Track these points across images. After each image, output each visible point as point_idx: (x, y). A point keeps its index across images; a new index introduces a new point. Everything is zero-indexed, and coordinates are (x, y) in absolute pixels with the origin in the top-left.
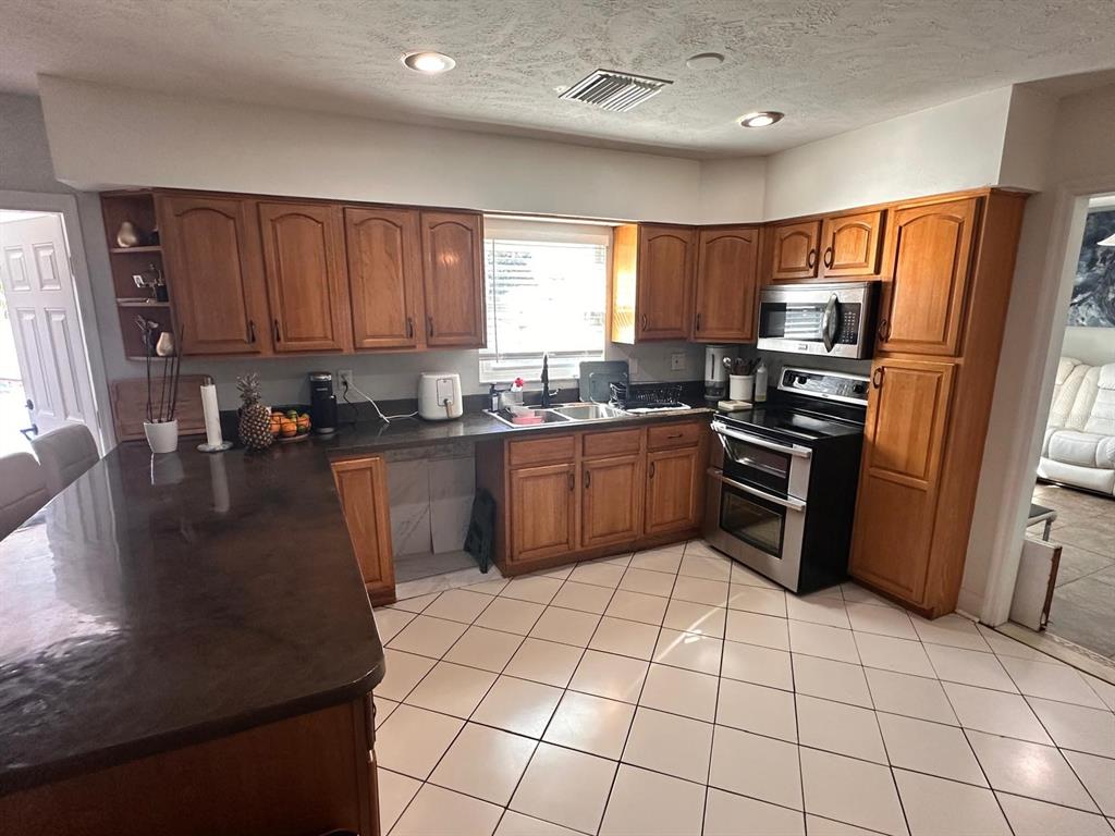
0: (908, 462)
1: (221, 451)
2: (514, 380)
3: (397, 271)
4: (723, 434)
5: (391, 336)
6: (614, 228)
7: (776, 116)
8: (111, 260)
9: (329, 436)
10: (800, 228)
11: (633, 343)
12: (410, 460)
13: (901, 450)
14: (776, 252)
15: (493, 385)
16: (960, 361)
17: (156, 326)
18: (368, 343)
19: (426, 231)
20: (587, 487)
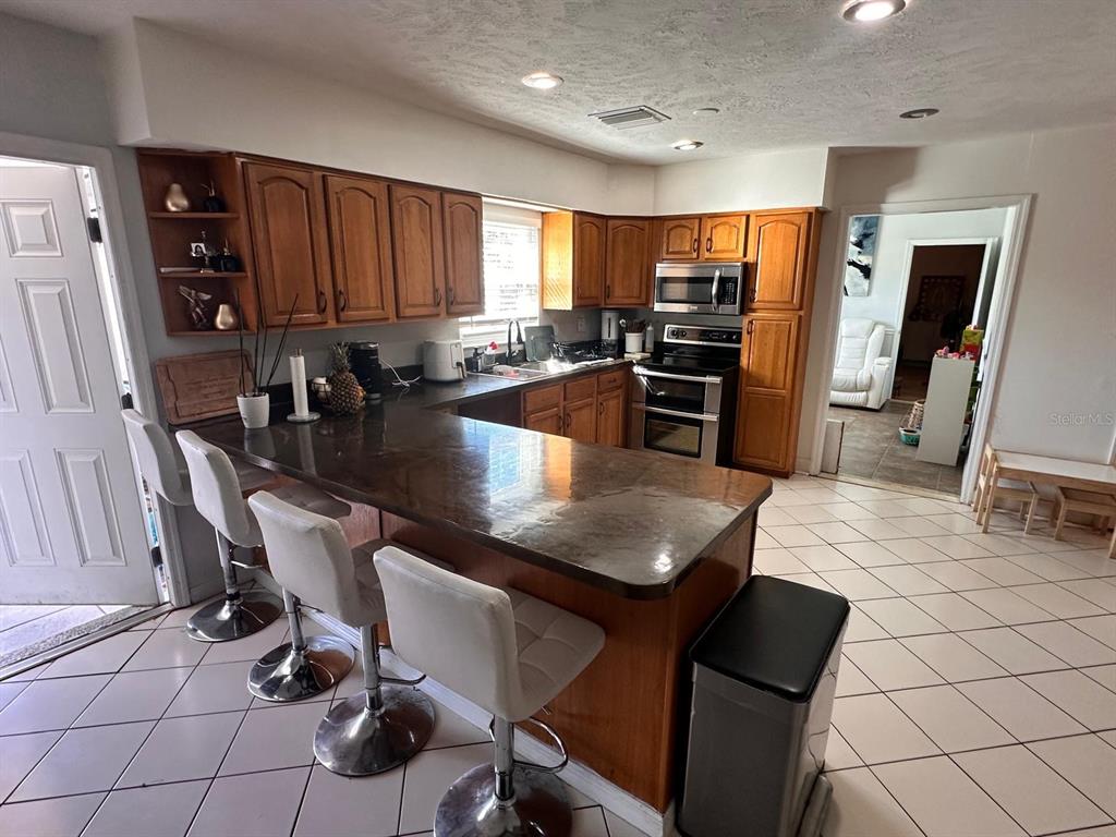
0: (772, 379)
1: (309, 422)
2: (490, 344)
3: (427, 246)
4: (644, 376)
5: (425, 305)
6: (543, 213)
7: (698, 144)
8: (149, 223)
9: (378, 401)
10: (683, 222)
11: (570, 308)
13: (768, 373)
14: (665, 239)
15: (476, 349)
16: (802, 313)
17: (207, 297)
18: (408, 312)
19: (447, 210)
20: (568, 426)
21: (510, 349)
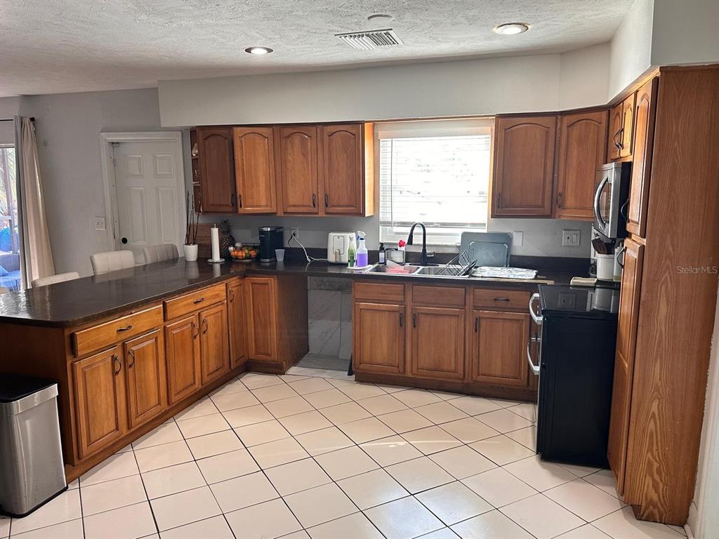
2: (398, 242)
3: (307, 164)
5: (303, 205)
8: (192, 162)
9: (268, 264)
10: (618, 109)
12: (331, 290)
15: (382, 244)
18: (290, 210)
19: (326, 137)
20: (415, 326)
21: (424, 250)
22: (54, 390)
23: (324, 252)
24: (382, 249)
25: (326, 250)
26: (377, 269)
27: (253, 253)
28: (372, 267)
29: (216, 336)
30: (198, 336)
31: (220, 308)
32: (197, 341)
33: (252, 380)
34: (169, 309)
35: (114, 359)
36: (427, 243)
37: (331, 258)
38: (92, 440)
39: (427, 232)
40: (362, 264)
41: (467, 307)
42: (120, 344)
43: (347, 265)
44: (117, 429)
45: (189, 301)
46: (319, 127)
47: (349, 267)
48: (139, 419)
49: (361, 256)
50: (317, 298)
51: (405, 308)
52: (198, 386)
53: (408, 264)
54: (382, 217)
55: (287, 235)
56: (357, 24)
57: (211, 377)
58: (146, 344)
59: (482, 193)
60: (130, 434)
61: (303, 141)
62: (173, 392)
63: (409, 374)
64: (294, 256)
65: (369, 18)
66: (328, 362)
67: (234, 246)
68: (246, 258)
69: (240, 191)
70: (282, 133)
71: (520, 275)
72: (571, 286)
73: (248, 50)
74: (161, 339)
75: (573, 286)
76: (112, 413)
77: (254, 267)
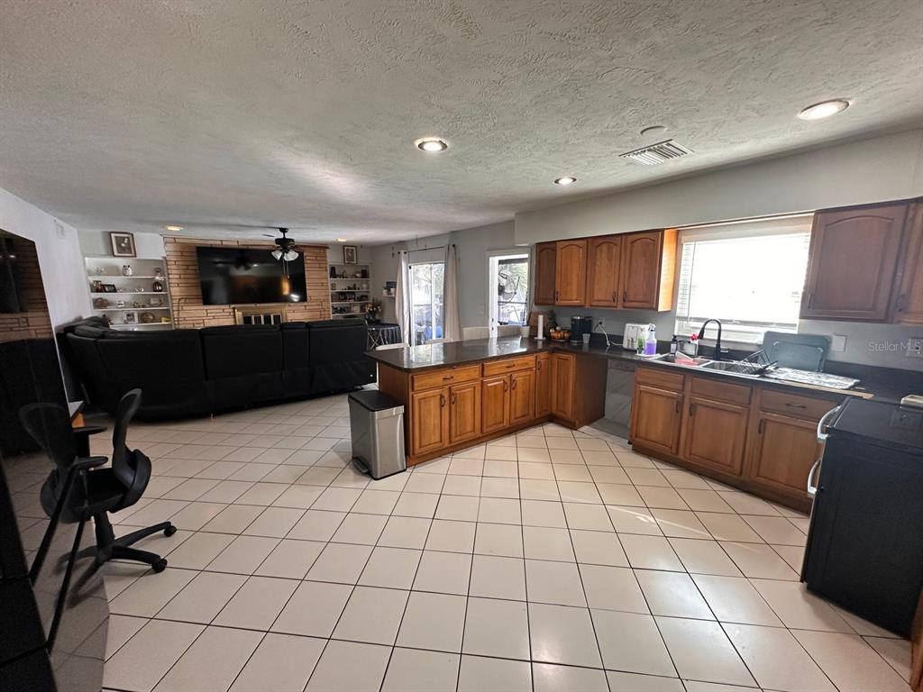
2: (690, 335)
3: (612, 268)
5: (605, 300)
9: (575, 345)
15: (675, 337)
18: (595, 303)
19: (629, 245)
20: (691, 415)
21: (718, 346)
22: (401, 409)
23: (620, 339)
24: (674, 340)
25: (622, 337)
26: (666, 359)
27: (566, 335)
28: (659, 355)
29: (523, 393)
30: (508, 391)
31: (529, 373)
32: (507, 394)
33: (551, 429)
34: (485, 369)
35: (442, 397)
36: (722, 338)
37: (625, 345)
38: (423, 444)
39: (722, 328)
40: (650, 352)
41: (751, 406)
42: (447, 387)
43: (636, 351)
44: (441, 441)
45: (504, 365)
46: (624, 237)
47: (638, 354)
48: (457, 439)
49: (650, 345)
50: (614, 376)
51: (683, 397)
52: (506, 424)
53: (699, 358)
54: (679, 312)
55: (595, 323)
56: (633, 141)
57: (517, 420)
58: (466, 391)
59: (796, 293)
60: (450, 447)
61: (610, 250)
62: (485, 425)
63: (681, 456)
64: (598, 340)
65: (642, 132)
66: (616, 429)
67: (555, 329)
68: (561, 339)
69: (558, 289)
70: (594, 243)
71: (829, 383)
72: (901, 405)
73: (557, 182)
74: (478, 388)
75: (903, 405)
76: (438, 432)
77: (566, 347)
